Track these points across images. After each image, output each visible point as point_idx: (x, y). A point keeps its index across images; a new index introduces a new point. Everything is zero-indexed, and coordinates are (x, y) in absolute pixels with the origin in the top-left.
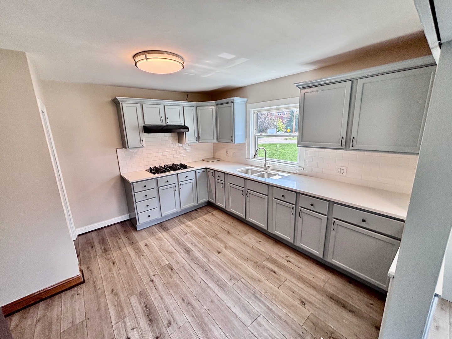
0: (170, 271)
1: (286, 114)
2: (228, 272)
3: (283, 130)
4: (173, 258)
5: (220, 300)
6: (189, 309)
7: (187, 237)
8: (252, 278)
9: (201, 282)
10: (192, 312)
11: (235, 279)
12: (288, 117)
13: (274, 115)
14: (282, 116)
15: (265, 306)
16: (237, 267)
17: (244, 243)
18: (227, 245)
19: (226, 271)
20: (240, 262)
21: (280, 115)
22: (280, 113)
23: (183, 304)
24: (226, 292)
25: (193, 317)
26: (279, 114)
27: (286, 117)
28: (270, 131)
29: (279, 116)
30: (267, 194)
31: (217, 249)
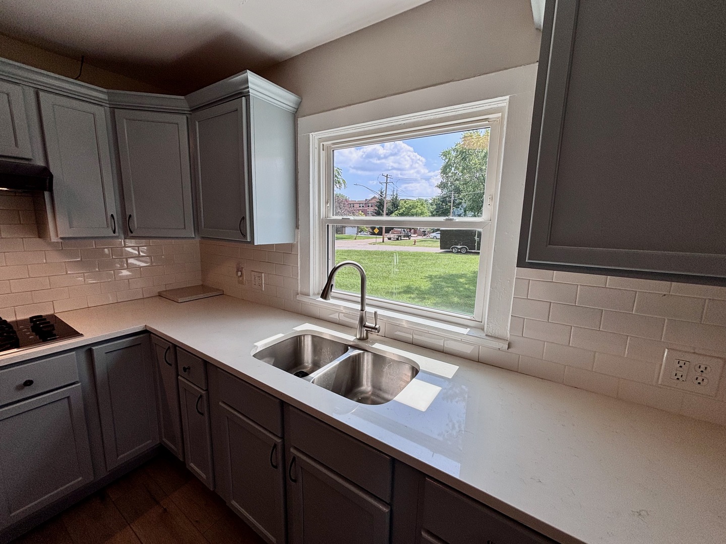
1: (372, 206)
3: (367, 229)
12: (375, 211)
13: (353, 207)
14: (366, 208)
21: (363, 206)
22: (363, 203)
26: (361, 205)
27: (372, 210)
28: (349, 231)
29: (361, 208)
30: (388, 500)
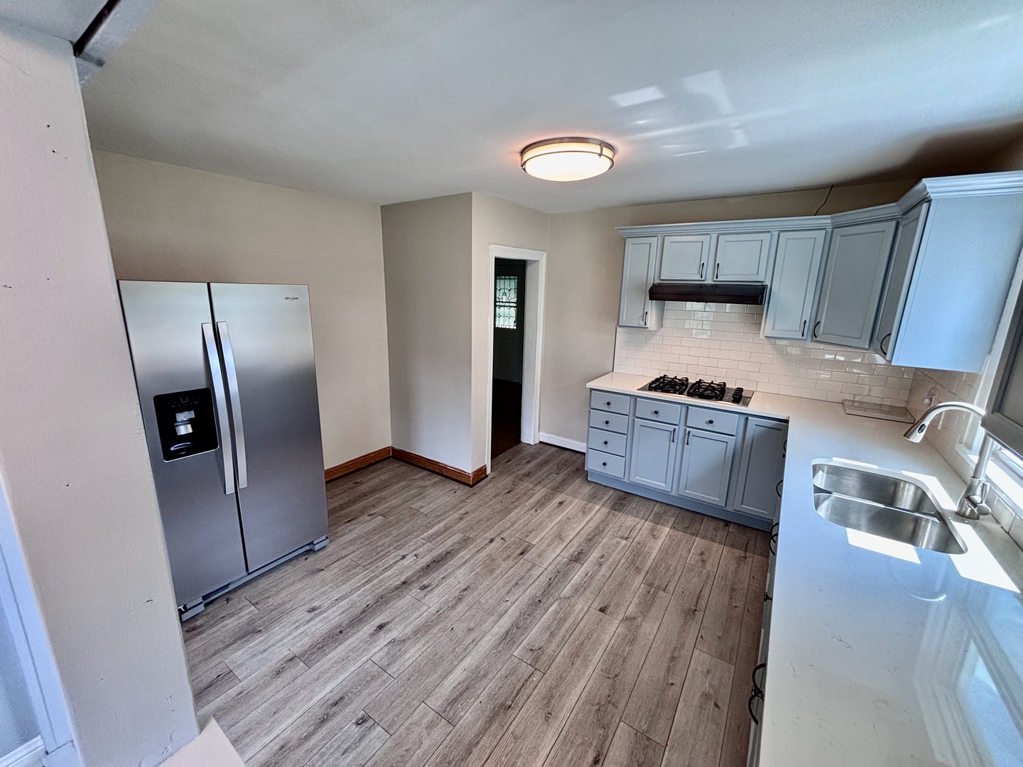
0: (519, 551)
2: (549, 641)
4: (549, 545)
5: (475, 642)
6: (451, 601)
7: (618, 543)
8: (552, 696)
9: (507, 603)
10: (446, 608)
11: (537, 659)
15: (477, 736)
16: (574, 655)
17: (673, 659)
18: (639, 620)
19: (552, 635)
20: (595, 661)
23: (458, 591)
24: (497, 648)
25: (438, 612)
31: (612, 604)
